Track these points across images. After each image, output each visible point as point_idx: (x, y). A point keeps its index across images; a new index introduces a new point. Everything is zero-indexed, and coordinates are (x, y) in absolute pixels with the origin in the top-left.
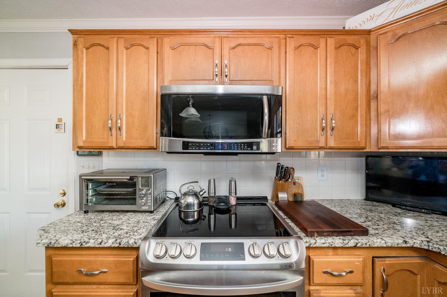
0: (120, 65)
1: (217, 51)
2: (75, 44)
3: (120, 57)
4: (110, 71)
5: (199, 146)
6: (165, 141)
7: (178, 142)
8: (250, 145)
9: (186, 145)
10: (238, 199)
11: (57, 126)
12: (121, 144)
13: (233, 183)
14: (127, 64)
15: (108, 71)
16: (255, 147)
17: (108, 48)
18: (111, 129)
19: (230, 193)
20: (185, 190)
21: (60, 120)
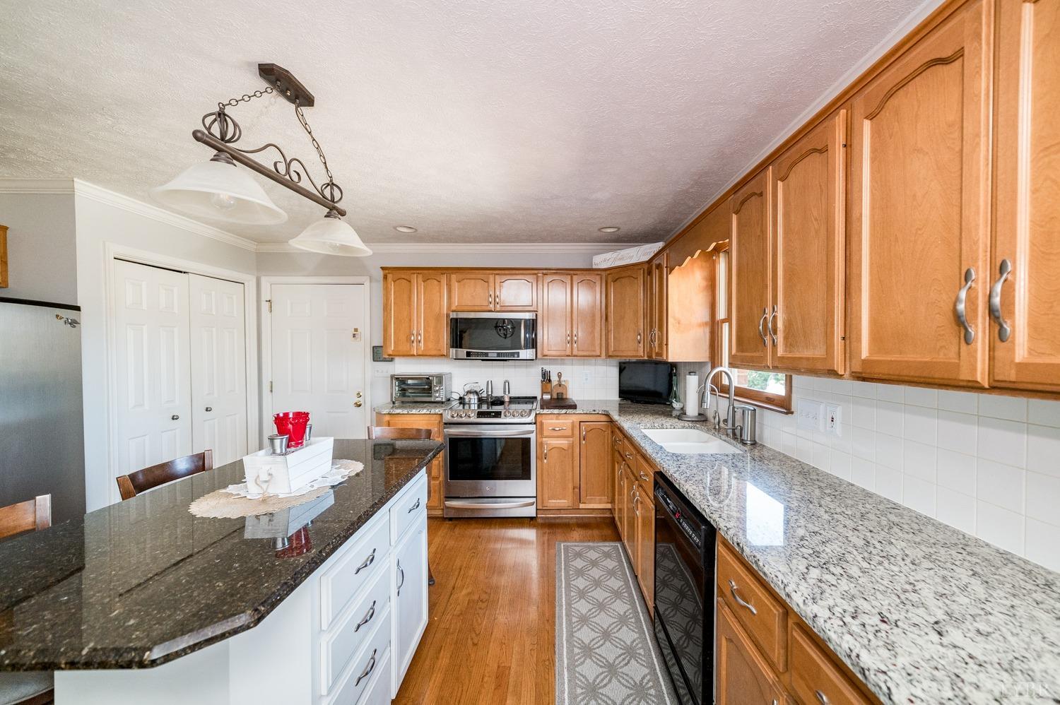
0: (419, 294)
1: (492, 284)
2: (385, 277)
3: (419, 288)
4: (412, 298)
5: (478, 354)
6: (453, 351)
7: (462, 352)
8: (513, 354)
9: (468, 354)
10: (510, 398)
11: (354, 336)
12: (420, 353)
13: (507, 384)
14: (424, 294)
15: (410, 298)
16: (516, 356)
17: (410, 281)
18: (413, 342)
19: (505, 392)
20: (467, 389)
21: (356, 330)
